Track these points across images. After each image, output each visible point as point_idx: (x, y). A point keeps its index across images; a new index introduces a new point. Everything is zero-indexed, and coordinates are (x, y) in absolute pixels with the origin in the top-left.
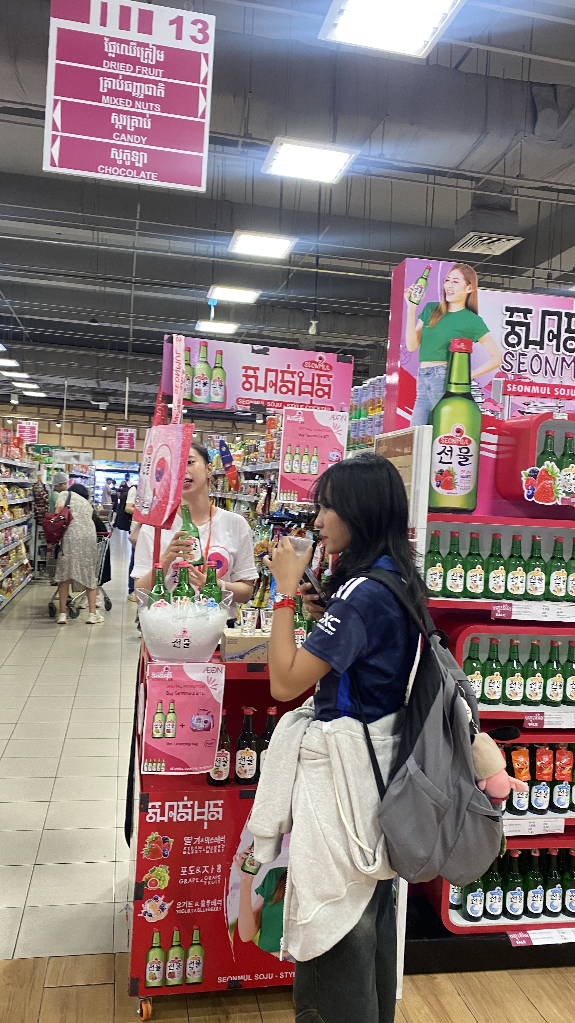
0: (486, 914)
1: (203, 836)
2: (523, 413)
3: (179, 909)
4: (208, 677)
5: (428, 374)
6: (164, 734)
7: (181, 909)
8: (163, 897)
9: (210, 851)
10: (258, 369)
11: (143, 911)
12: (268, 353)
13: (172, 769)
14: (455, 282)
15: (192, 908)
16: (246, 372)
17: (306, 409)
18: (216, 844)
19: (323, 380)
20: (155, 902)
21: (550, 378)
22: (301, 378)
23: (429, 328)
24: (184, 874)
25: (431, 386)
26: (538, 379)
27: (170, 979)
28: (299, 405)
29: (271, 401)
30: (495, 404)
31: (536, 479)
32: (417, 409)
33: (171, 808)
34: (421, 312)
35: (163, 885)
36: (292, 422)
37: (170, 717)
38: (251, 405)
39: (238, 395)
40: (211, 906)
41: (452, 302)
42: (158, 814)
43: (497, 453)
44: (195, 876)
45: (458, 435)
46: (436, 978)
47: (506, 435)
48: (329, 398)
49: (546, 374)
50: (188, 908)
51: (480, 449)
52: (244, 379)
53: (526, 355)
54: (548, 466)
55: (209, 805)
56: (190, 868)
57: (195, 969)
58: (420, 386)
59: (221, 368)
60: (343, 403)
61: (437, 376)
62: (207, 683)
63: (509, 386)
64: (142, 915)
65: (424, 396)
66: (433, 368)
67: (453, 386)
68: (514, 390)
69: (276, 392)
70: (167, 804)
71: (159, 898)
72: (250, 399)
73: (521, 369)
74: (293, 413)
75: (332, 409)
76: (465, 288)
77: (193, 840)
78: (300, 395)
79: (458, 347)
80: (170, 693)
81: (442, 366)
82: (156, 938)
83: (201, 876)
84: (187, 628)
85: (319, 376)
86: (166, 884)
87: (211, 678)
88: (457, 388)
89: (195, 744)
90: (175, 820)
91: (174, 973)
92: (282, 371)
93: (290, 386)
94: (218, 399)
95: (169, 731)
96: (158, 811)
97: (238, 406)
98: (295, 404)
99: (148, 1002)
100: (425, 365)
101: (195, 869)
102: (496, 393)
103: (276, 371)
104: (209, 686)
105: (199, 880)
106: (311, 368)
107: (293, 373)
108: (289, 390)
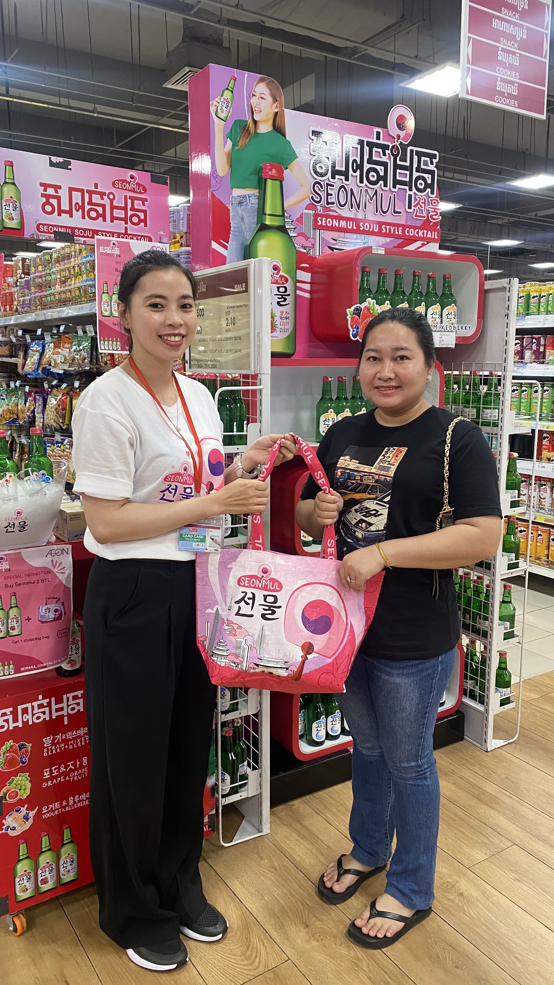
0: (329, 737)
1: (64, 732)
2: (332, 249)
3: (45, 813)
4: (52, 561)
5: (240, 203)
6: (8, 632)
7: (48, 812)
8: (26, 806)
9: (73, 746)
10: (60, 187)
11: (4, 827)
12: (69, 167)
13: (23, 669)
14: (262, 98)
15: (59, 808)
16: (45, 190)
17: (121, 239)
18: (79, 737)
19: (138, 204)
20: (17, 813)
21: (355, 212)
22: (112, 201)
23: (239, 150)
24: (47, 777)
25: (245, 216)
26: (345, 212)
27: (43, 886)
28: (113, 234)
29: (79, 229)
30: (307, 239)
31: (359, 317)
32: (232, 244)
33: (25, 711)
34: (229, 130)
35: (24, 794)
36: (107, 254)
37: (13, 612)
38: (55, 232)
39: (38, 220)
40: (79, 801)
41: (260, 121)
42: (11, 721)
43: (311, 292)
44: (59, 776)
45: (276, 272)
46: (293, 805)
47: (318, 273)
48: (146, 225)
49: (352, 208)
50: (55, 810)
51: (297, 288)
52: (44, 200)
53: (333, 186)
54: (369, 303)
55: (68, 698)
56: (53, 768)
57: (69, 868)
58: (234, 216)
59: (14, 184)
60: (162, 233)
61: (250, 206)
62: (52, 568)
63: (319, 218)
64: (4, 831)
65: (238, 228)
66: (245, 196)
67: (268, 217)
68: (324, 224)
69: (83, 217)
70: (20, 708)
71: (22, 808)
72: (54, 226)
73: (329, 201)
74: (107, 243)
75: (150, 240)
76: (272, 107)
77: (54, 739)
78: (112, 221)
79: (270, 173)
80: (9, 585)
81: (254, 194)
82: (23, 849)
83: (65, 774)
84: (20, 507)
85: (133, 199)
86: (28, 792)
87: (56, 561)
88: (271, 220)
89: (46, 637)
90: (30, 723)
91: (46, 878)
92: (88, 191)
93: (100, 210)
94: (13, 224)
95: (13, 628)
96: (10, 718)
97: (39, 233)
98: (108, 232)
99: (21, 915)
100: (237, 192)
101: (59, 768)
102: (307, 227)
103: (82, 191)
104: (55, 571)
105: (65, 778)
106: (122, 189)
107: (102, 194)
108: (99, 215)
